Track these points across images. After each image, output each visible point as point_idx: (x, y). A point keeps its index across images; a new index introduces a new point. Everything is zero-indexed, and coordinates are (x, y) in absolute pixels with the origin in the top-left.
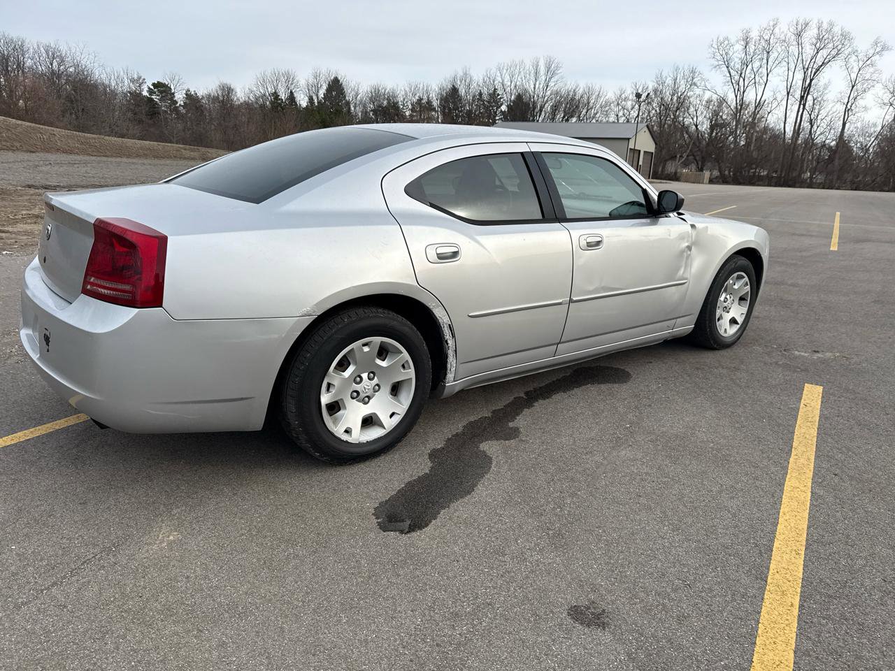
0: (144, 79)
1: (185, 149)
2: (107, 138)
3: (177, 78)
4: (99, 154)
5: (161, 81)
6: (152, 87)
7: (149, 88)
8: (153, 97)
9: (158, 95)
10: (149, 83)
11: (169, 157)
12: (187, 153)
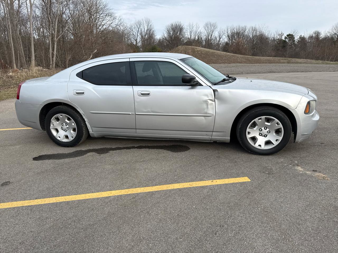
0: (283, 34)
1: (282, 59)
2: (255, 57)
3: (296, 31)
4: (250, 63)
5: (290, 33)
6: (286, 36)
7: (285, 37)
8: (286, 40)
9: (288, 39)
10: (285, 35)
11: (275, 63)
12: (282, 61)
